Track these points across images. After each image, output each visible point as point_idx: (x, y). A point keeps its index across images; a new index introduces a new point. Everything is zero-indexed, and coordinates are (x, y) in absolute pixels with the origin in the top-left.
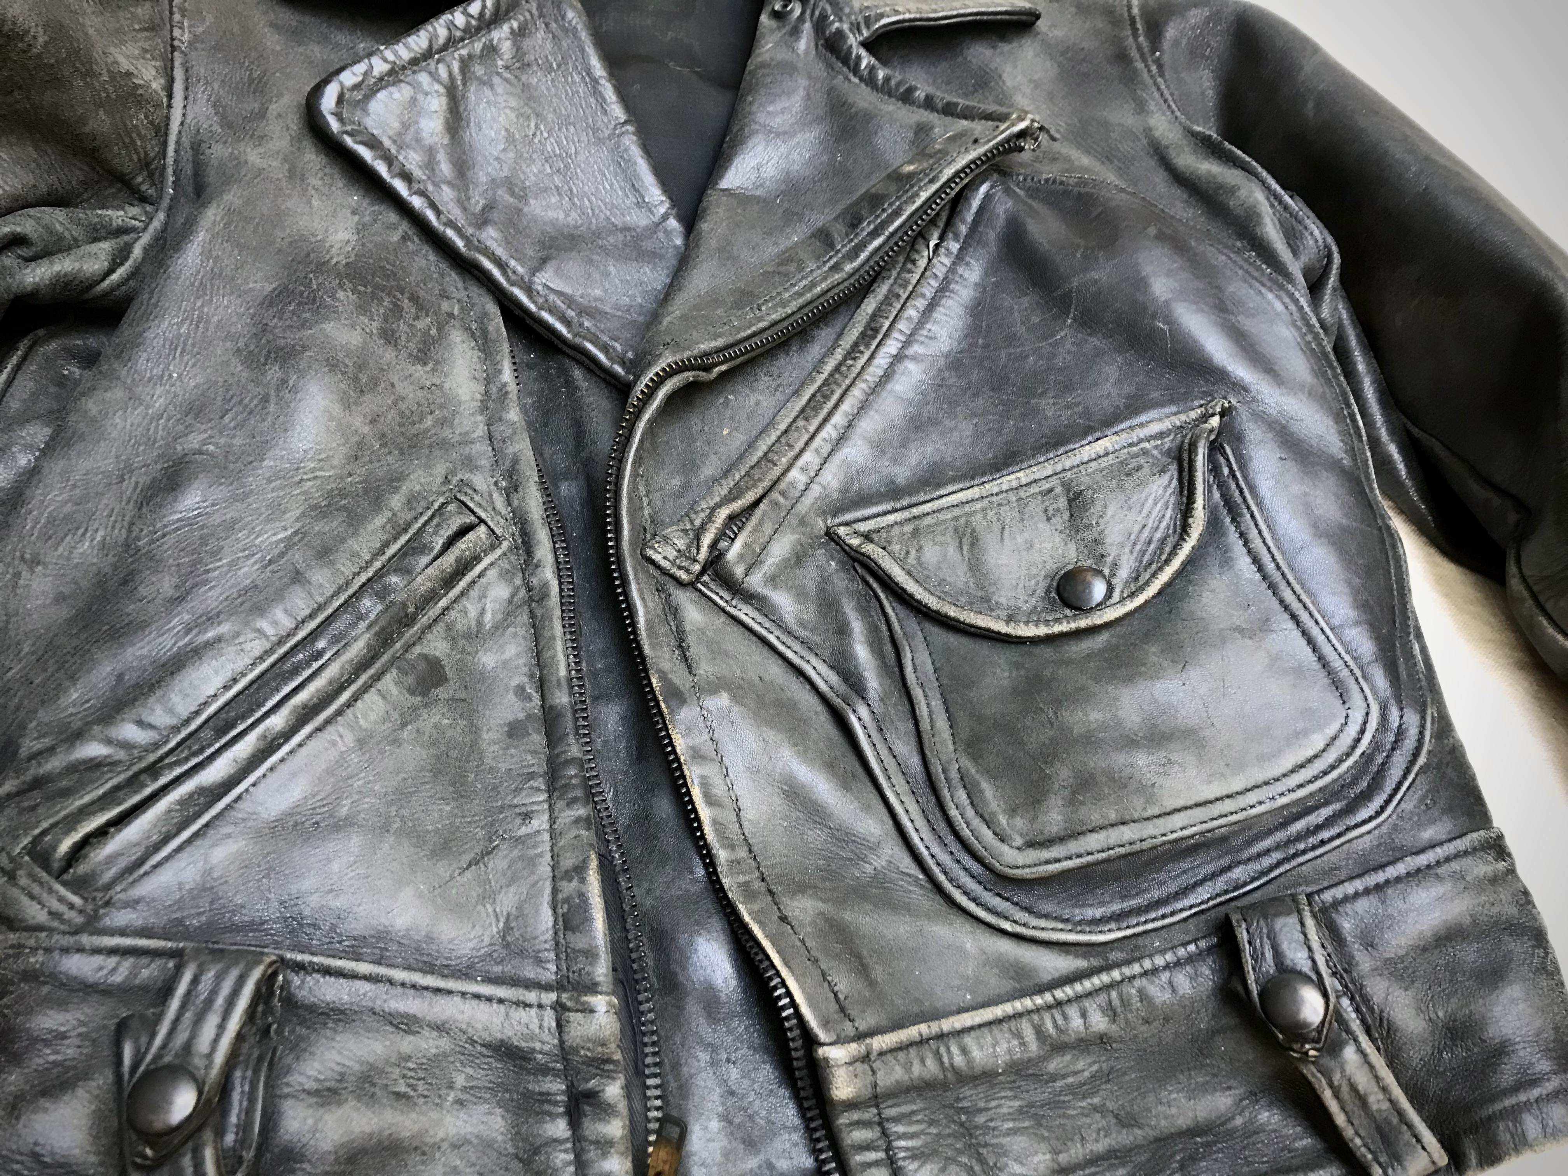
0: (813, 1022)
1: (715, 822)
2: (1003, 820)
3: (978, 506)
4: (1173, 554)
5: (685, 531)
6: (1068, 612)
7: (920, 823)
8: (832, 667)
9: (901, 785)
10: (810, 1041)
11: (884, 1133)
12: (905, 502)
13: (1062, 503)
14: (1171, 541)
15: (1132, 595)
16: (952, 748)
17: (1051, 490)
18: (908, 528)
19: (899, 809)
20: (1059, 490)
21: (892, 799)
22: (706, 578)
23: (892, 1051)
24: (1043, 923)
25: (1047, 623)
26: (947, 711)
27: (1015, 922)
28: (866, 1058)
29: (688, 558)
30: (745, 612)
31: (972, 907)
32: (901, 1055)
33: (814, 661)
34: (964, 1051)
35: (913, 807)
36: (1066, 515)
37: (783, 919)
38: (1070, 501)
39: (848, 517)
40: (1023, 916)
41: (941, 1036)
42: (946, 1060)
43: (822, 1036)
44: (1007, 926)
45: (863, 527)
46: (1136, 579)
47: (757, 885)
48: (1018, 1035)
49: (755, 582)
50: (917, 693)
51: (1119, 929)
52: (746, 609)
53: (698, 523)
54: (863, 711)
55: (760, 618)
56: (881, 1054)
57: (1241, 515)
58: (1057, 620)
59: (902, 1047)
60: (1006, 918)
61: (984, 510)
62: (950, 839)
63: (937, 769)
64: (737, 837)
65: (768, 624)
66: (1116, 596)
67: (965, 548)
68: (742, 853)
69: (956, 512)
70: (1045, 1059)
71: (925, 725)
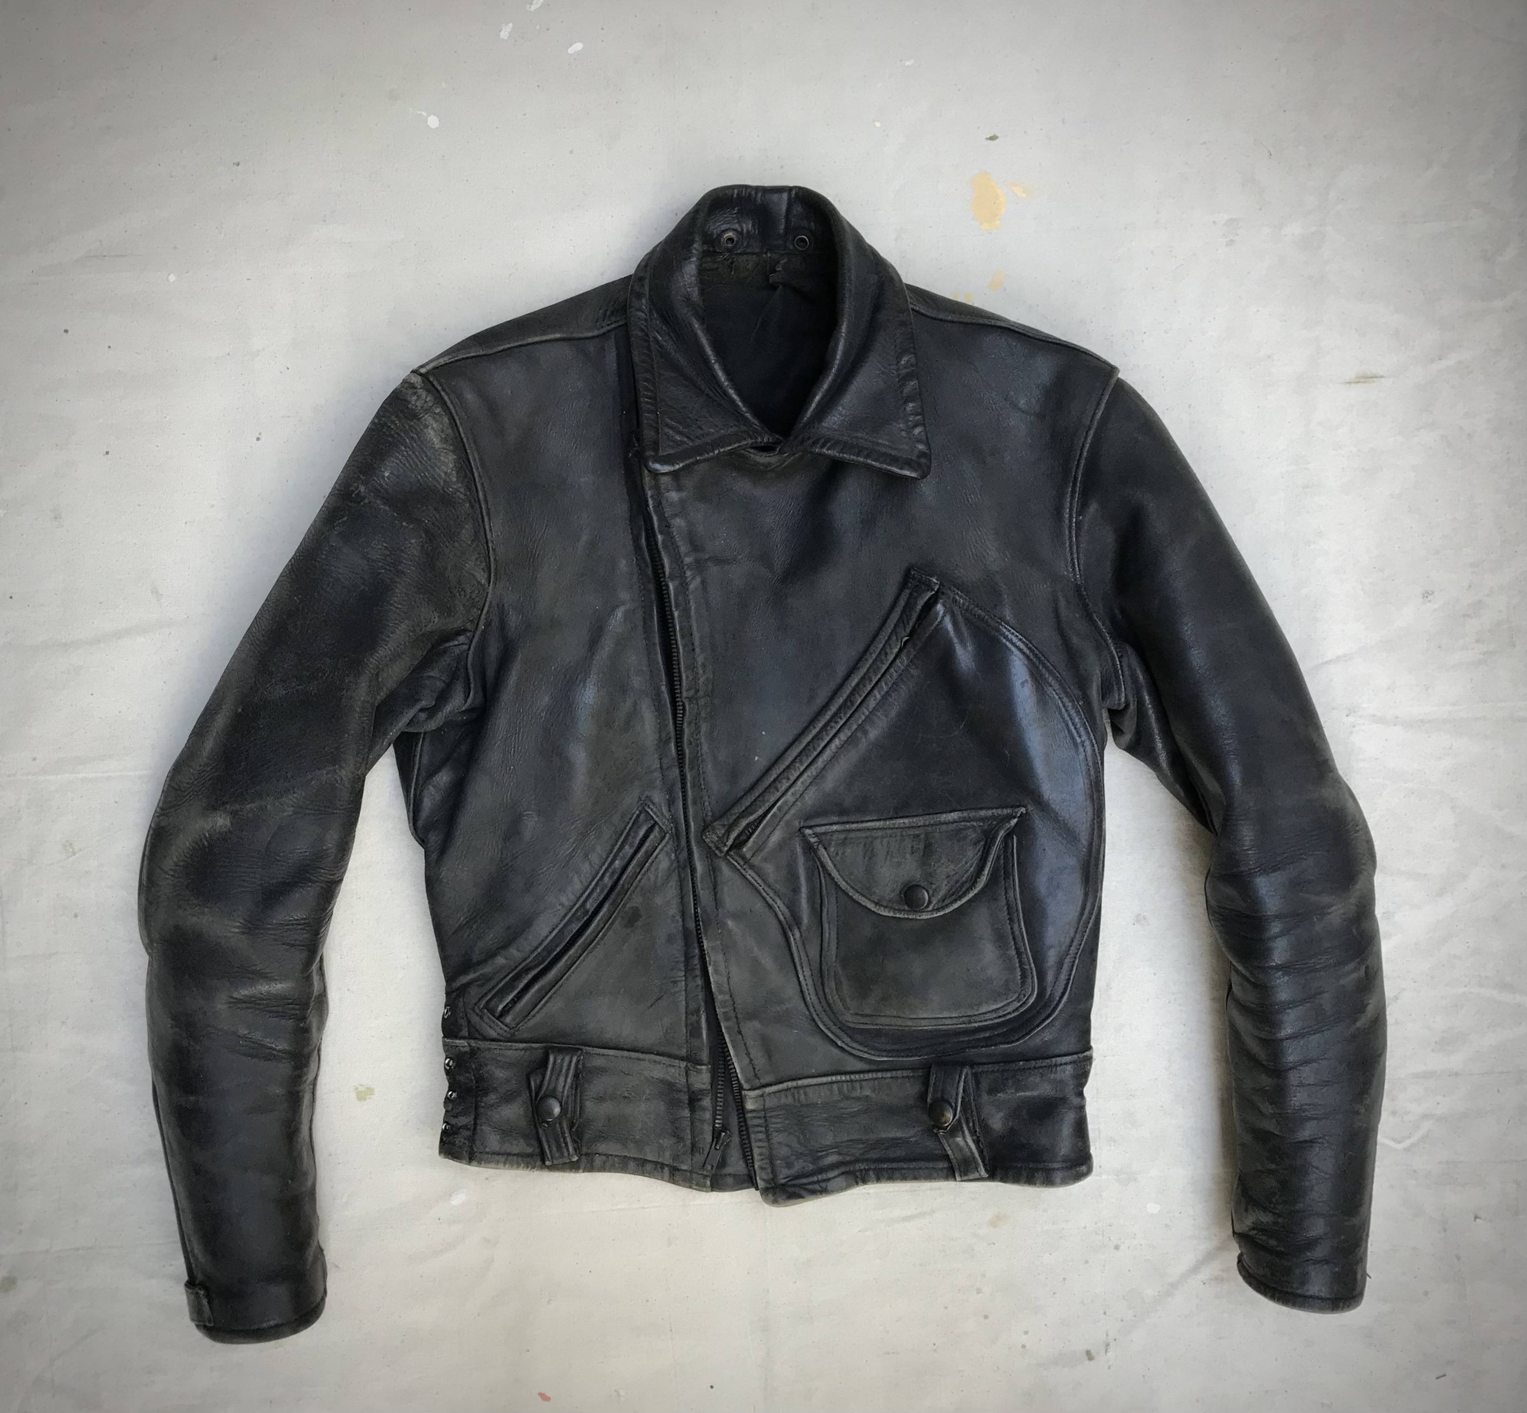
0: (742, 1082)
1: (717, 983)
2: (848, 1000)
3: (880, 833)
4: (964, 894)
5: (724, 825)
6: (906, 908)
7: (812, 991)
8: (788, 908)
9: (808, 973)
10: (741, 1087)
11: (766, 1121)
12: (845, 819)
13: (922, 846)
14: (967, 885)
15: (938, 910)
16: (834, 959)
17: (918, 836)
18: (842, 836)
19: (803, 983)
20: (922, 836)
21: (801, 978)
22: (732, 853)
23: (774, 1093)
24: (855, 1045)
25: (895, 910)
26: (837, 938)
27: (843, 1042)
28: (762, 1096)
29: (722, 842)
30: (750, 874)
31: (826, 1031)
32: (777, 1094)
33: (779, 902)
34: (805, 1094)
35: (810, 982)
36: (922, 853)
37: (740, 1032)
38: (925, 847)
39: (812, 823)
40: (847, 1040)
41: (797, 1088)
42: (796, 1097)
43: (746, 1086)
44: (839, 1043)
45: (818, 830)
46: (944, 901)
47: (732, 1014)
48: (831, 1091)
49: (756, 861)
50: (826, 926)
51: (886, 1056)
52: (750, 872)
53: (731, 821)
54: (797, 935)
55: (757, 878)
56: (769, 1094)
57: (1009, 878)
58: (900, 911)
59: (780, 1091)
60: (840, 1039)
61: (882, 837)
62: (823, 1001)
63: (825, 968)
64: (725, 987)
65: (760, 881)
66: (930, 908)
67: (867, 858)
68: (727, 997)
69: (868, 833)
70: (840, 1101)
71: (825, 945)
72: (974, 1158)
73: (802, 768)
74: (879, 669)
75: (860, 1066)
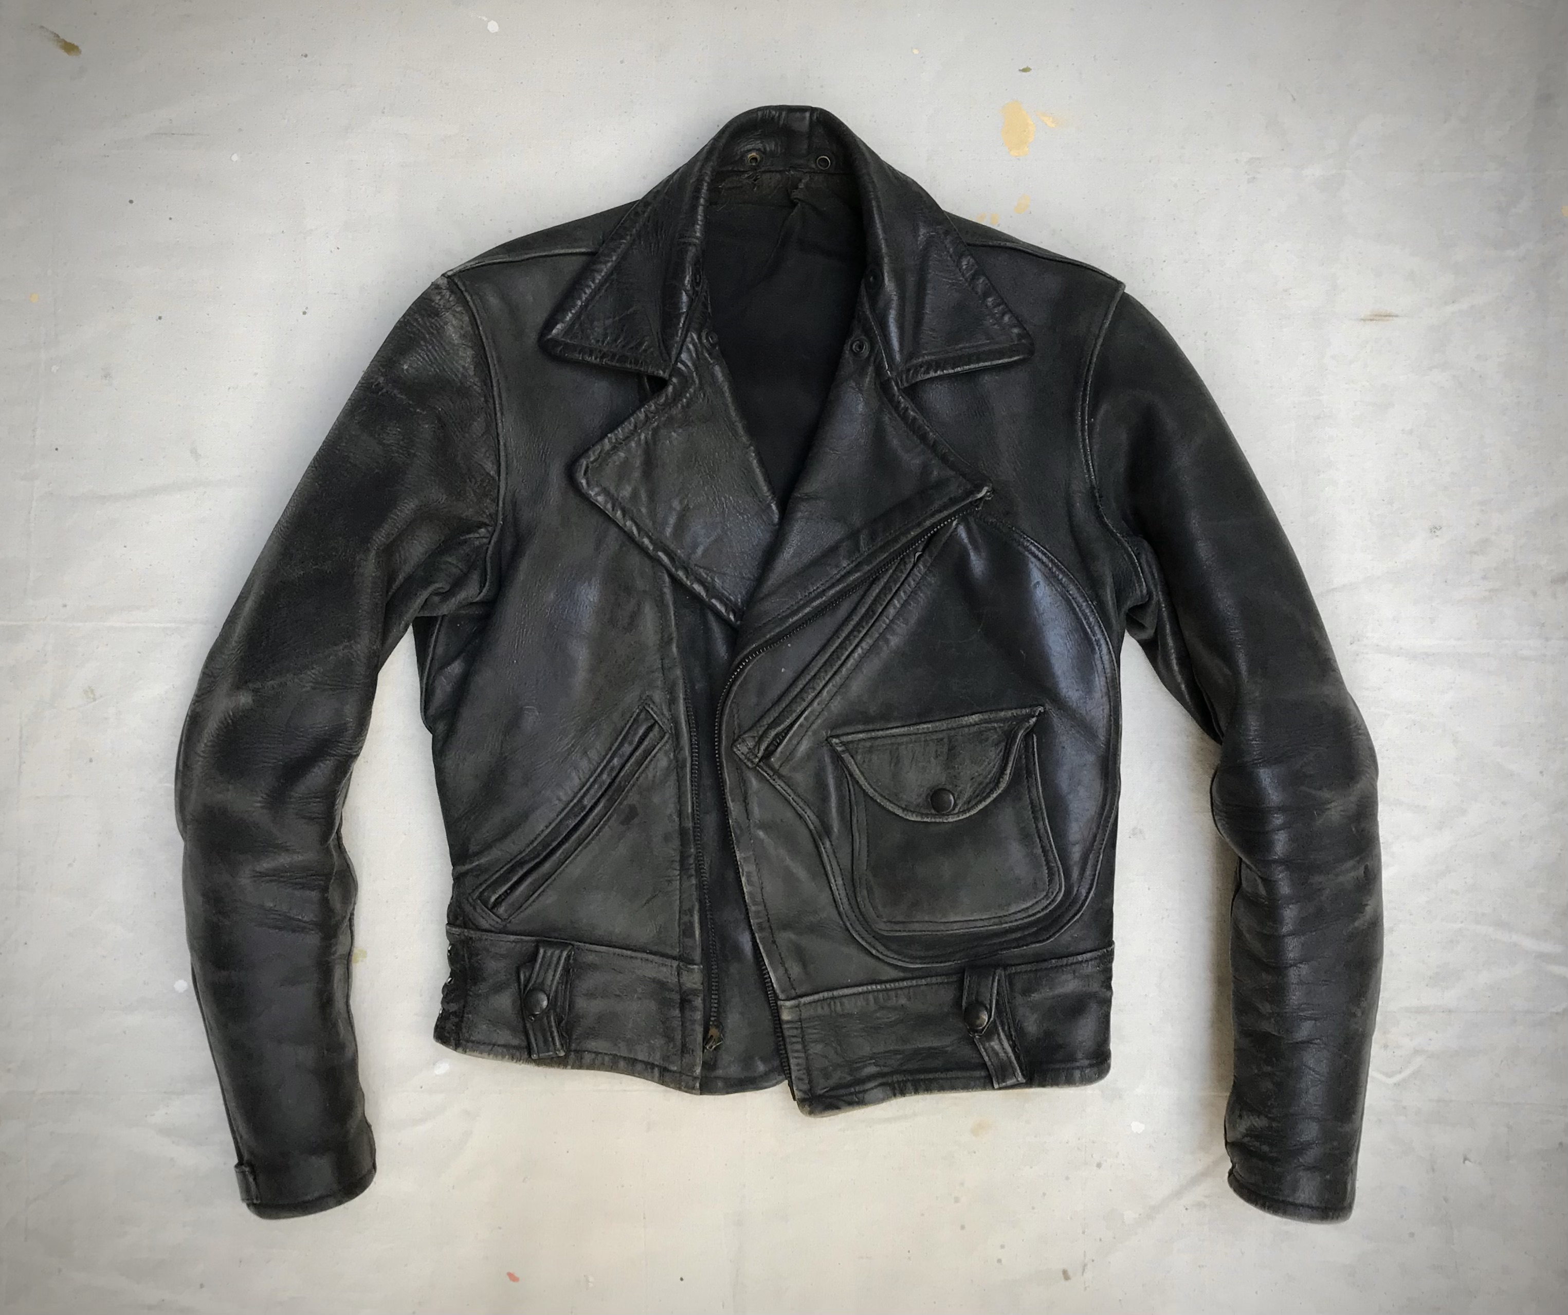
0: (778, 991)
1: (750, 893)
2: (880, 907)
3: (905, 739)
4: (988, 796)
5: (754, 737)
6: (933, 811)
7: (845, 900)
8: (817, 817)
9: (840, 882)
10: (777, 998)
11: (802, 1031)
12: (871, 727)
13: (945, 750)
14: (991, 786)
15: (964, 812)
16: (865, 868)
17: (942, 739)
18: (868, 744)
19: (836, 893)
20: (946, 740)
21: (834, 888)
22: (761, 764)
23: (810, 1003)
24: (889, 953)
25: (922, 815)
26: (868, 846)
27: (878, 950)
28: (798, 1006)
29: (753, 754)
30: (779, 784)
31: (860, 940)
32: (813, 1005)
33: (809, 812)
34: (842, 1004)
35: (843, 892)
36: (946, 757)
37: (774, 942)
38: (949, 750)
39: (839, 732)
40: (881, 948)
41: (833, 998)
42: (833, 1007)
43: (781, 996)
44: (874, 952)
45: (844, 739)
46: (969, 802)
47: (766, 925)
48: (867, 1000)
49: (784, 771)
50: (856, 835)
51: (921, 963)
52: (779, 782)
53: (760, 733)
54: (828, 844)
55: (786, 788)
56: (805, 1004)
57: (1031, 777)
58: (927, 815)
59: (815, 1002)
60: (874, 948)
61: (907, 743)
62: (857, 911)
63: (856, 877)
64: (759, 899)
65: (789, 791)
66: (957, 810)
67: (892, 765)
68: (761, 908)
69: (893, 740)
70: (875, 1011)
71: (856, 854)
72: (1011, 1062)
73: (827, 679)
74: (899, 578)
75: (894, 974)
